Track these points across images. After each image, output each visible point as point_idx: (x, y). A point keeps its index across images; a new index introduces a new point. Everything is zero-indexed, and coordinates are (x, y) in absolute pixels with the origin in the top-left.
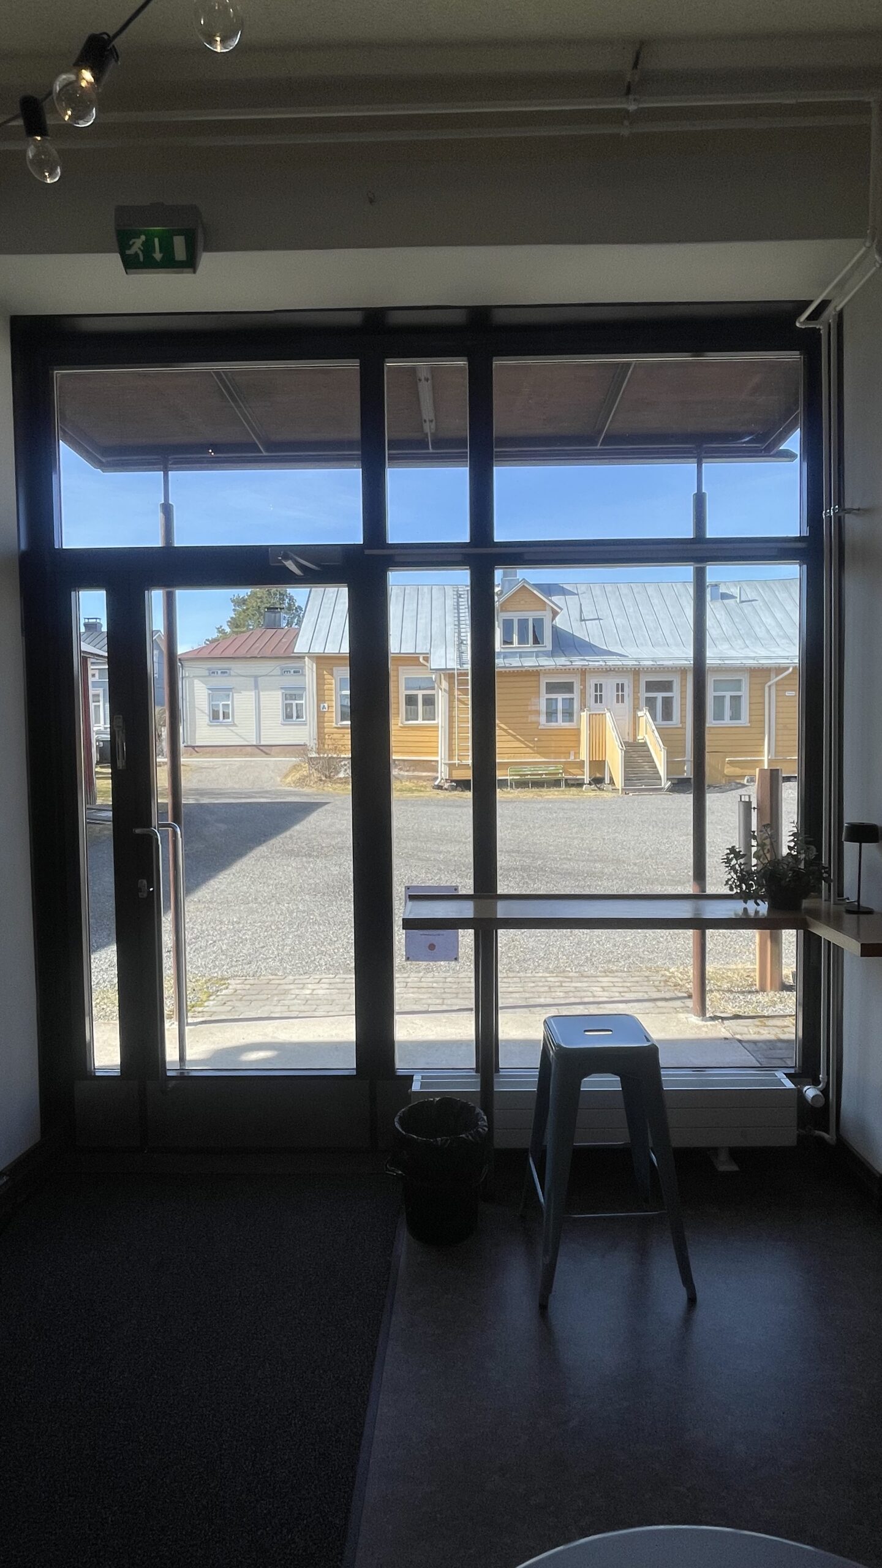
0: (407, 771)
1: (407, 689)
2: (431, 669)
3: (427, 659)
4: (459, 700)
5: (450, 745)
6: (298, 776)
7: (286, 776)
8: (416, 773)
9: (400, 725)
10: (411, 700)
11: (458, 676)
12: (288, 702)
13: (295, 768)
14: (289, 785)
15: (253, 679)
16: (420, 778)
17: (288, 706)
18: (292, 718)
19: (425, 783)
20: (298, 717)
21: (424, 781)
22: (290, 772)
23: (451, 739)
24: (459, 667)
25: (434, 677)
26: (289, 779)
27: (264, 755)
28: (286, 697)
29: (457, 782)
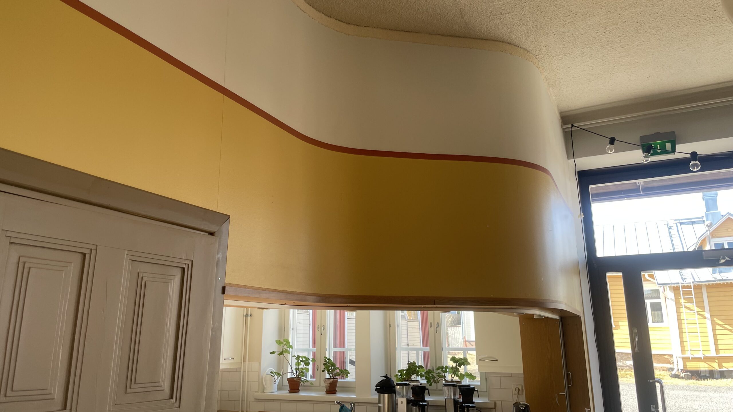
2: (658, 284)
4: (685, 307)
5: (682, 342)
11: (682, 289)
23: (681, 337)
24: (682, 281)
29: (691, 371)
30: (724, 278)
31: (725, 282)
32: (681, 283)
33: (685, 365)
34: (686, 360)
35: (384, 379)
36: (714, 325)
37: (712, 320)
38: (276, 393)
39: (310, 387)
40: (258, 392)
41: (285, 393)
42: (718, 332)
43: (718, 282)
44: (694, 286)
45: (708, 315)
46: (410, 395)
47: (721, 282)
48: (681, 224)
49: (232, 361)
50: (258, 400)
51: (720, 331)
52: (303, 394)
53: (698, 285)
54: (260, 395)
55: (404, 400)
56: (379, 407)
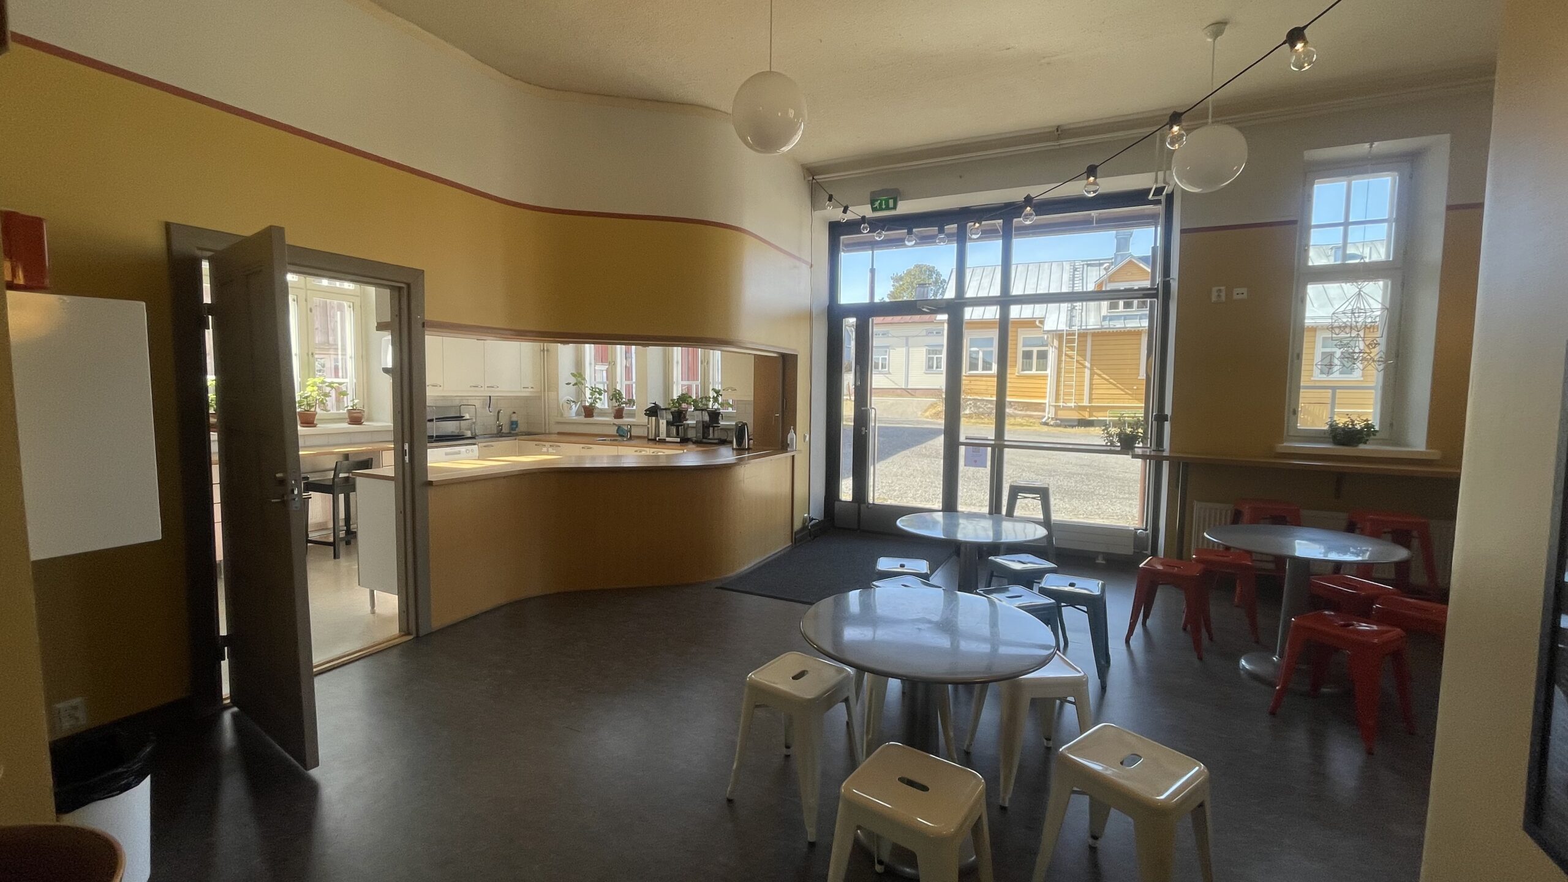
0: (1021, 410)
1: (1024, 346)
2: (1044, 331)
3: (1042, 322)
4: (1066, 355)
5: (1057, 391)
6: (934, 411)
7: (926, 411)
8: (1028, 413)
9: (1017, 374)
10: (1027, 355)
11: (1066, 336)
12: (931, 356)
13: (933, 405)
14: (927, 417)
15: (905, 338)
16: (1031, 416)
17: (930, 359)
18: (932, 368)
19: (1034, 420)
20: (937, 367)
21: (1034, 419)
22: (929, 408)
23: (1058, 386)
24: (1068, 328)
25: (1046, 336)
26: (927, 414)
27: (910, 396)
28: (929, 352)
29: (1061, 420)
30: (1111, 326)
31: (1111, 330)
32: (1066, 331)
33: (1056, 414)
34: (1057, 408)
35: (653, 405)
36: (1092, 374)
37: (1091, 369)
38: (574, 418)
39: (603, 413)
40: (557, 416)
41: (582, 419)
42: (1094, 382)
43: (1105, 330)
44: (1079, 335)
45: (1087, 364)
46: (670, 417)
47: (1107, 330)
48: (1088, 265)
49: (532, 390)
50: (558, 423)
51: (1097, 380)
52: (596, 419)
53: (1084, 333)
54: (560, 419)
55: (665, 422)
56: (648, 428)
